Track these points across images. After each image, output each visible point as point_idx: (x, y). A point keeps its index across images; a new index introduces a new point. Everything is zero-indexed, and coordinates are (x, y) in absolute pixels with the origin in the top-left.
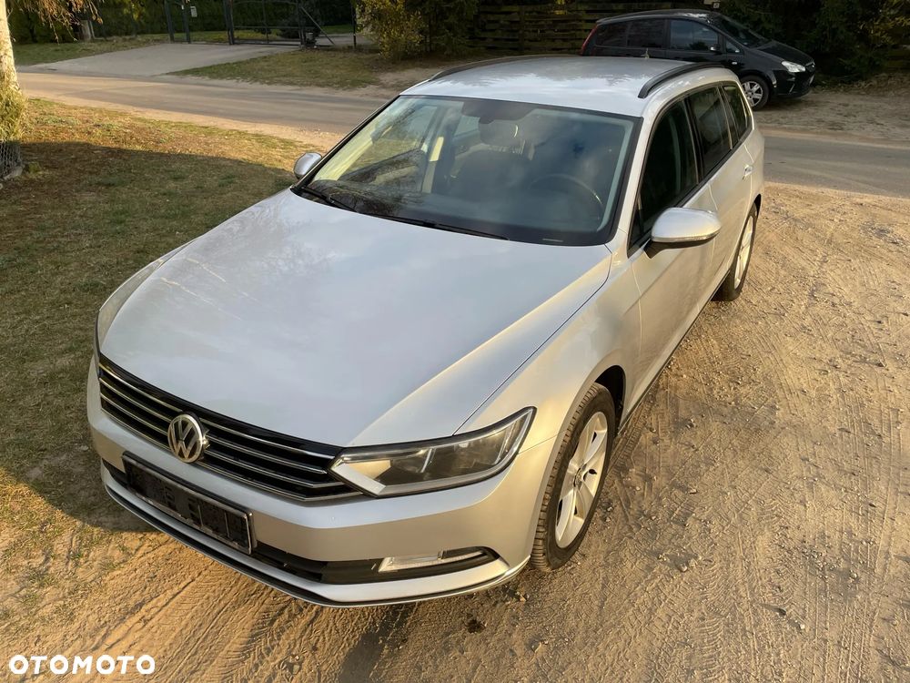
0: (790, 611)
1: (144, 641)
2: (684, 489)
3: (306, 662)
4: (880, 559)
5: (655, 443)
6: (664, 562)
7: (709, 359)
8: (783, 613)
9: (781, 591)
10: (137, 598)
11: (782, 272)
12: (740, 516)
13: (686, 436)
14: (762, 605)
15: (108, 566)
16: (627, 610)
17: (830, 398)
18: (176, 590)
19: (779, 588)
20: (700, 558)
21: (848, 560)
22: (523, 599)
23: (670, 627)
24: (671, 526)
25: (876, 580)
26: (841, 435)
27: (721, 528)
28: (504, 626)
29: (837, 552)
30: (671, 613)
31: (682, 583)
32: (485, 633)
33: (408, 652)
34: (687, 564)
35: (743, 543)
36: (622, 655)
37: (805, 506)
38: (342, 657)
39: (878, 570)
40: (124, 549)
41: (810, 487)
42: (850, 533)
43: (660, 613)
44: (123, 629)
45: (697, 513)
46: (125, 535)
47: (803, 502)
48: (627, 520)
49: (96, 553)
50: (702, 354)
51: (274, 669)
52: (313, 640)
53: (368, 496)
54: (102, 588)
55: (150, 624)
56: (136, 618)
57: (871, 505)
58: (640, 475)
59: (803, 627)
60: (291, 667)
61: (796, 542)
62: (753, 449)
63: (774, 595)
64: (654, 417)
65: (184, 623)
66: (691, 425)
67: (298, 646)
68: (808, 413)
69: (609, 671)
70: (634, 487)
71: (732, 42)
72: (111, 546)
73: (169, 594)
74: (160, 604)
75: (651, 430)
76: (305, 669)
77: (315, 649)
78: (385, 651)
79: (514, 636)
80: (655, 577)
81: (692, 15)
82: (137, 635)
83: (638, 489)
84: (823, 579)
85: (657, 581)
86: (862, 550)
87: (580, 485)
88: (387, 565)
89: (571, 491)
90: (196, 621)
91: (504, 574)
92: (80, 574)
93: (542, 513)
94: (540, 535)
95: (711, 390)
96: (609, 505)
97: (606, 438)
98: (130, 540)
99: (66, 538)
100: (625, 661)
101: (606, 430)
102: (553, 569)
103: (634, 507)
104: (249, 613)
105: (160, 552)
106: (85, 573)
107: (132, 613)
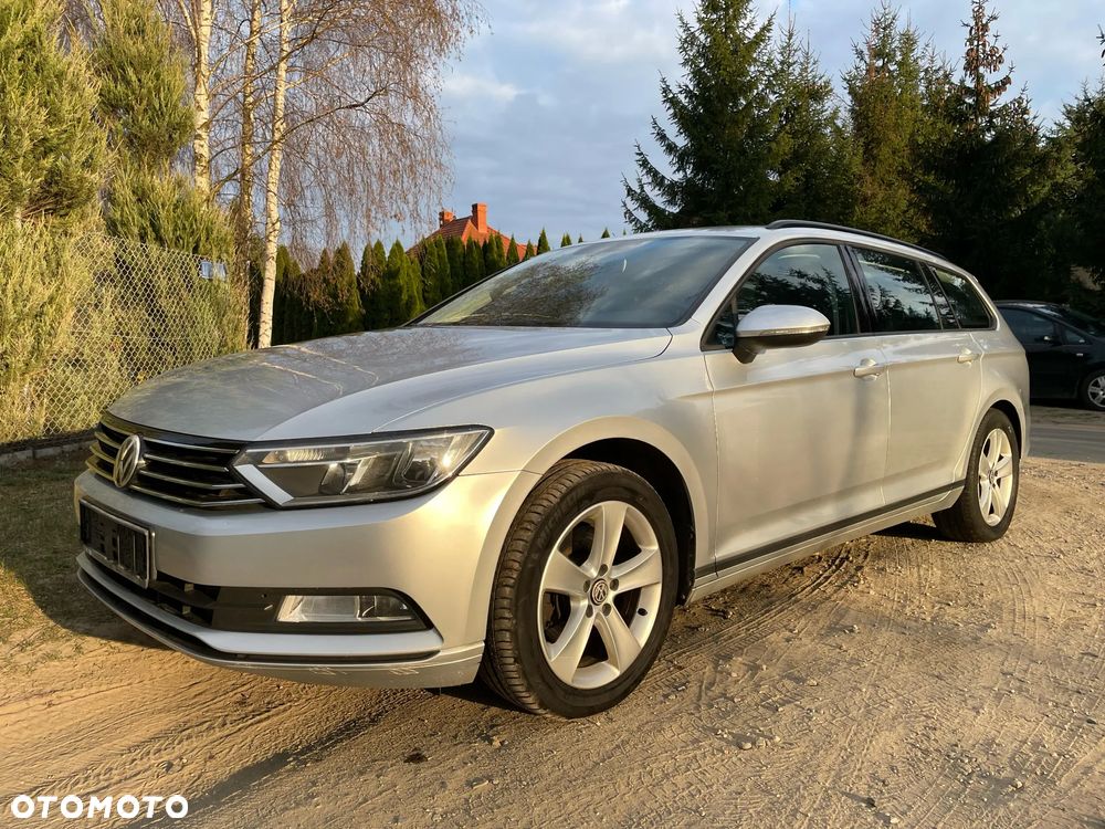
0: (887, 806)
1: (35, 721)
2: (798, 680)
3: (192, 766)
4: (1074, 773)
5: (788, 640)
6: (722, 739)
7: (920, 583)
8: (871, 803)
9: (884, 785)
10: (58, 686)
11: (1080, 527)
12: (869, 712)
13: (837, 639)
14: (843, 793)
15: (51, 657)
16: (632, 769)
17: (1085, 627)
18: (104, 687)
19: (884, 782)
20: (777, 739)
21: (1017, 769)
22: (497, 744)
23: (684, 794)
24: (757, 710)
25: (1053, 793)
26: (1080, 659)
27: (829, 718)
28: (454, 762)
29: (1005, 760)
30: (695, 780)
31: (734, 759)
32: (421, 765)
33: (312, 770)
34: (754, 743)
35: (855, 734)
36: (591, 808)
37: (978, 712)
38: (237, 769)
39: (1062, 784)
40: (78, 648)
41: (998, 697)
42: (1037, 745)
43: (680, 780)
44: (24, 705)
45: (805, 702)
46: (88, 638)
47: (976, 710)
48: (699, 700)
49: (48, 647)
50: (914, 580)
51: (151, 766)
52: (216, 751)
53: (269, 506)
54: (30, 670)
55: (53, 708)
56: (43, 700)
57: (1090, 722)
58: (744, 664)
59: (894, 820)
60: (170, 766)
61: (943, 744)
62: (930, 658)
63: (870, 787)
64: (803, 621)
65: (89, 716)
66: (851, 631)
67: (195, 752)
68: (1040, 637)
70: (730, 674)
71: (1075, 332)
72: (68, 643)
73: (94, 690)
74: (76, 695)
75: (791, 631)
76: (186, 770)
77: (212, 757)
78: (288, 767)
79: (459, 772)
80: (699, 748)
81: (1021, 305)
82: (32, 714)
83: (734, 675)
84: (966, 783)
85: (698, 752)
86: (1047, 762)
87: (607, 609)
88: (292, 611)
89: (585, 603)
90: (104, 717)
91: (438, 652)
92: (17, 658)
93: (508, 589)
94: (506, 624)
95: (904, 606)
96: (684, 684)
97: (658, 562)
98: (91, 643)
99: (29, 632)
100: (591, 813)
101: (656, 547)
102: (542, 705)
103: (717, 690)
104: (166, 721)
105: (113, 658)
106: (23, 659)
107: (42, 696)
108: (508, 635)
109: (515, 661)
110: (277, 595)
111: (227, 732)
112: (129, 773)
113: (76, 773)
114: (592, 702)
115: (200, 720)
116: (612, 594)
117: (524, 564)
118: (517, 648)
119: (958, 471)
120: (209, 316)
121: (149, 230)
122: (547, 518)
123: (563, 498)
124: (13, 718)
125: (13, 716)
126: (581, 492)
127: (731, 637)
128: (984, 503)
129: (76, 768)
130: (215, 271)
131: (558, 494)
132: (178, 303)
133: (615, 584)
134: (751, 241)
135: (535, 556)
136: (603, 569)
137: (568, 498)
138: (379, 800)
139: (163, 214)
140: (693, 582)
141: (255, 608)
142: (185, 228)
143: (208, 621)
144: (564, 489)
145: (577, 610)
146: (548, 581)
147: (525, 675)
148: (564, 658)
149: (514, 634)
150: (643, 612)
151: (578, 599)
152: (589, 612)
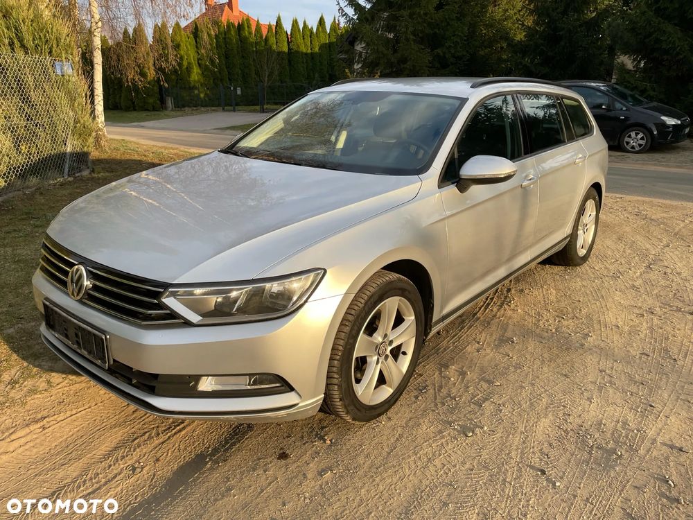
0: (552, 473)
1: (38, 441)
2: (489, 382)
3: (148, 467)
4: (647, 444)
5: (478, 351)
6: (454, 429)
7: (545, 301)
8: (543, 472)
9: (548, 458)
10: (45, 413)
11: (628, 251)
12: (532, 404)
13: (506, 348)
14: (527, 465)
15: (33, 391)
16: (409, 457)
17: (640, 333)
18: (74, 412)
19: (547, 455)
20: (486, 428)
21: (616, 442)
22: (328, 442)
23: (441, 473)
24: (470, 406)
25: (638, 458)
26: (640, 358)
27: (511, 410)
28: (307, 457)
29: (609, 436)
30: (446, 463)
31: (464, 444)
32: (289, 461)
33: (223, 469)
34: (473, 432)
35: (527, 421)
36: (393, 486)
37: (591, 402)
38: (176, 468)
39: (642, 452)
40: (49, 382)
41: (600, 389)
42: (625, 423)
43: (437, 462)
44: (27, 430)
45: (495, 399)
46: (53, 374)
47: (590, 400)
48: (436, 399)
49: (29, 383)
50: (540, 298)
51: (122, 469)
52: (159, 455)
53: (187, 324)
54: (23, 404)
55: (47, 431)
56: (39, 425)
57: (651, 406)
58: (457, 371)
59: (558, 484)
60: (134, 469)
61: (575, 426)
62: (559, 361)
63: (541, 460)
64: (484, 335)
65: (71, 433)
66: (513, 342)
67: (146, 457)
68: (617, 341)
69: (377, 496)
70: (450, 379)
71: (621, 103)
72: (41, 380)
73: (68, 414)
74: (58, 419)
75: (478, 343)
76: (145, 471)
77: (158, 460)
78: (208, 466)
79: (311, 465)
80: (443, 437)
82: (34, 436)
83: (452, 379)
84: (590, 453)
85: (443, 440)
86: (632, 436)
87: (387, 357)
88: (206, 385)
89: (375, 358)
90: (80, 433)
91: (298, 404)
92: (12, 394)
93: (336, 362)
94: (335, 381)
95: (539, 321)
96: (425, 388)
97: (414, 328)
98: (56, 378)
99: (13, 372)
100: (394, 491)
101: (413, 318)
102: (354, 419)
103: (444, 391)
104: (120, 433)
105: (74, 388)
106: (15, 394)
107: (37, 422)
108: (336, 387)
109: (341, 400)
110: (197, 378)
111: (161, 440)
112: (110, 476)
113: (76, 479)
116: (389, 348)
117: (345, 347)
118: (341, 393)
119: (567, 230)
121: (16, 41)
122: (358, 318)
123: (366, 304)
124: (23, 441)
125: (23, 439)
126: (376, 297)
127: (445, 350)
129: (75, 475)
130: (65, 68)
131: (363, 301)
133: (391, 343)
136: (386, 335)
137: (369, 302)
138: (270, 490)
140: (431, 330)
141: (184, 386)
143: (152, 391)
144: (366, 298)
145: (371, 363)
146: (357, 353)
148: (367, 391)
149: (340, 386)
150: (404, 353)
151: (371, 356)
152: (377, 363)
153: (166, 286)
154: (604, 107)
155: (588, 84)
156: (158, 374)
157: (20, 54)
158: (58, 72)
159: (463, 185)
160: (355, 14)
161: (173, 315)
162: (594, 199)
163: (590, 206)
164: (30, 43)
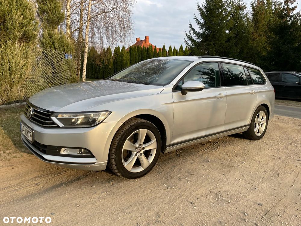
0: (195, 204)
1: (9, 172)
2: (189, 173)
3: (42, 185)
4: (244, 200)
5: (192, 163)
6: (164, 186)
7: (233, 150)
8: (192, 204)
10: (15, 164)
12: (202, 182)
13: (204, 163)
14: (187, 200)
15: (15, 157)
16: (140, 192)
18: (26, 165)
19: (198, 198)
20: (177, 187)
21: (231, 198)
22: (111, 184)
23: (150, 198)
24: (176, 180)
25: (237, 204)
26: (262, 173)
27: (192, 183)
29: (229, 196)
30: (153, 195)
31: (165, 191)
33: (68, 187)
34: (171, 188)
35: (196, 187)
38: (52, 186)
39: (240, 202)
40: (21, 155)
41: (236, 181)
42: (239, 193)
43: (150, 195)
44: (7, 168)
45: (188, 178)
46: (24, 153)
47: (229, 183)
48: (163, 176)
49: (15, 155)
51: (33, 184)
52: (48, 181)
53: (58, 127)
54: (10, 160)
55: (13, 169)
57: (255, 188)
58: (178, 168)
59: (195, 207)
60: (37, 184)
61: (216, 191)
62: (225, 170)
63: (194, 199)
64: (198, 158)
65: (21, 171)
66: (208, 162)
67: (43, 181)
68: (255, 166)
72: (19, 154)
73: (23, 165)
74: (19, 166)
75: (194, 161)
76: (40, 185)
77: (47, 183)
78: (63, 186)
79: (100, 190)
82: (8, 170)
83: (174, 171)
84: (217, 200)
85: (157, 189)
86: (239, 197)
87: (141, 154)
88: (63, 152)
89: (135, 153)
90: (25, 172)
91: (96, 163)
92: (7, 157)
93: (114, 149)
94: (113, 157)
95: (225, 156)
96: (162, 173)
97: (156, 143)
98: (25, 154)
99: (11, 151)
100: (127, 201)
101: (155, 140)
102: (122, 176)
103: (169, 174)
104: (38, 174)
105: (29, 158)
106: (8, 157)
107: (11, 166)
108: (114, 159)
109: (115, 166)
110: (60, 148)
111: (52, 177)
112: (27, 185)
113: (16, 184)
114: (136, 176)
115: (46, 174)
116: (142, 151)
117: (118, 144)
118: (116, 163)
119: (248, 122)
120: (67, 69)
121: (52, 46)
122: (125, 133)
123: (129, 128)
124: (4, 171)
125: (4, 170)
126: (134, 127)
127: (178, 161)
128: (256, 130)
129: (16, 183)
130: (69, 56)
131: (128, 127)
132: (59, 65)
133: (144, 148)
134: (192, 62)
135: (121, 142)
136: (140, 145)
137: (131, 128)
138: (80, 195)
139: (56, 41)
140: (166, 148)
141: (55, 150)
142: (61, 45)
143: (45, 153)
144: (130, 126)
145: (133, 154)
146: (125, 148)
147: (118, 169)
148: (129, 165)
149: (115, 160)
150: (151, 155)
151: (134, 152)
152: (136, 155)
153: (53, 113)
154: (297, 82)
155: (290, 73)
156: (47, 145)
157: (53, 51)
158: (66, 58)
159: (184, 91)
160: (192, 43)
161: (54, 123)
162: (264, 111)
163: (262, 114)
164: (57, 47)
